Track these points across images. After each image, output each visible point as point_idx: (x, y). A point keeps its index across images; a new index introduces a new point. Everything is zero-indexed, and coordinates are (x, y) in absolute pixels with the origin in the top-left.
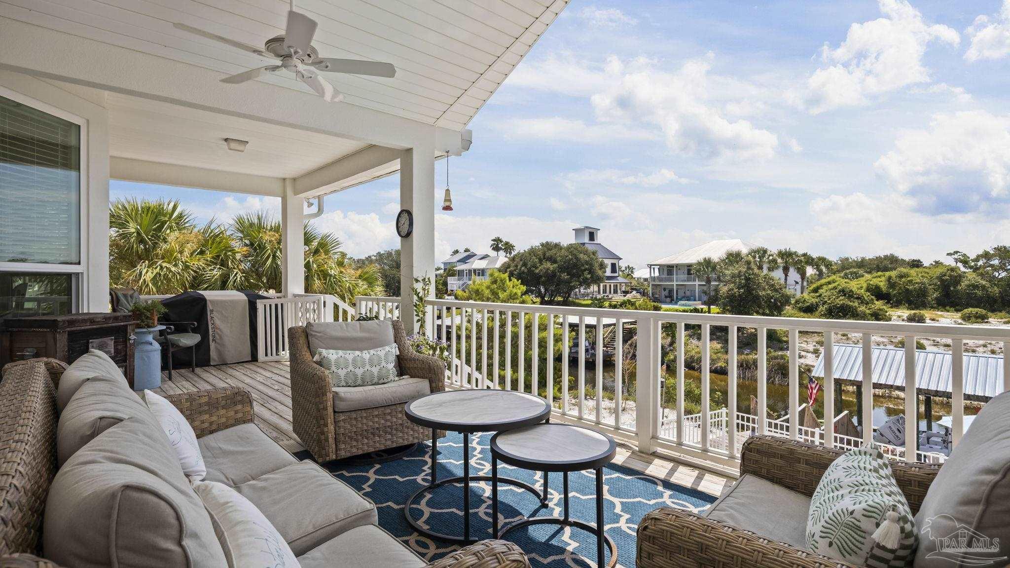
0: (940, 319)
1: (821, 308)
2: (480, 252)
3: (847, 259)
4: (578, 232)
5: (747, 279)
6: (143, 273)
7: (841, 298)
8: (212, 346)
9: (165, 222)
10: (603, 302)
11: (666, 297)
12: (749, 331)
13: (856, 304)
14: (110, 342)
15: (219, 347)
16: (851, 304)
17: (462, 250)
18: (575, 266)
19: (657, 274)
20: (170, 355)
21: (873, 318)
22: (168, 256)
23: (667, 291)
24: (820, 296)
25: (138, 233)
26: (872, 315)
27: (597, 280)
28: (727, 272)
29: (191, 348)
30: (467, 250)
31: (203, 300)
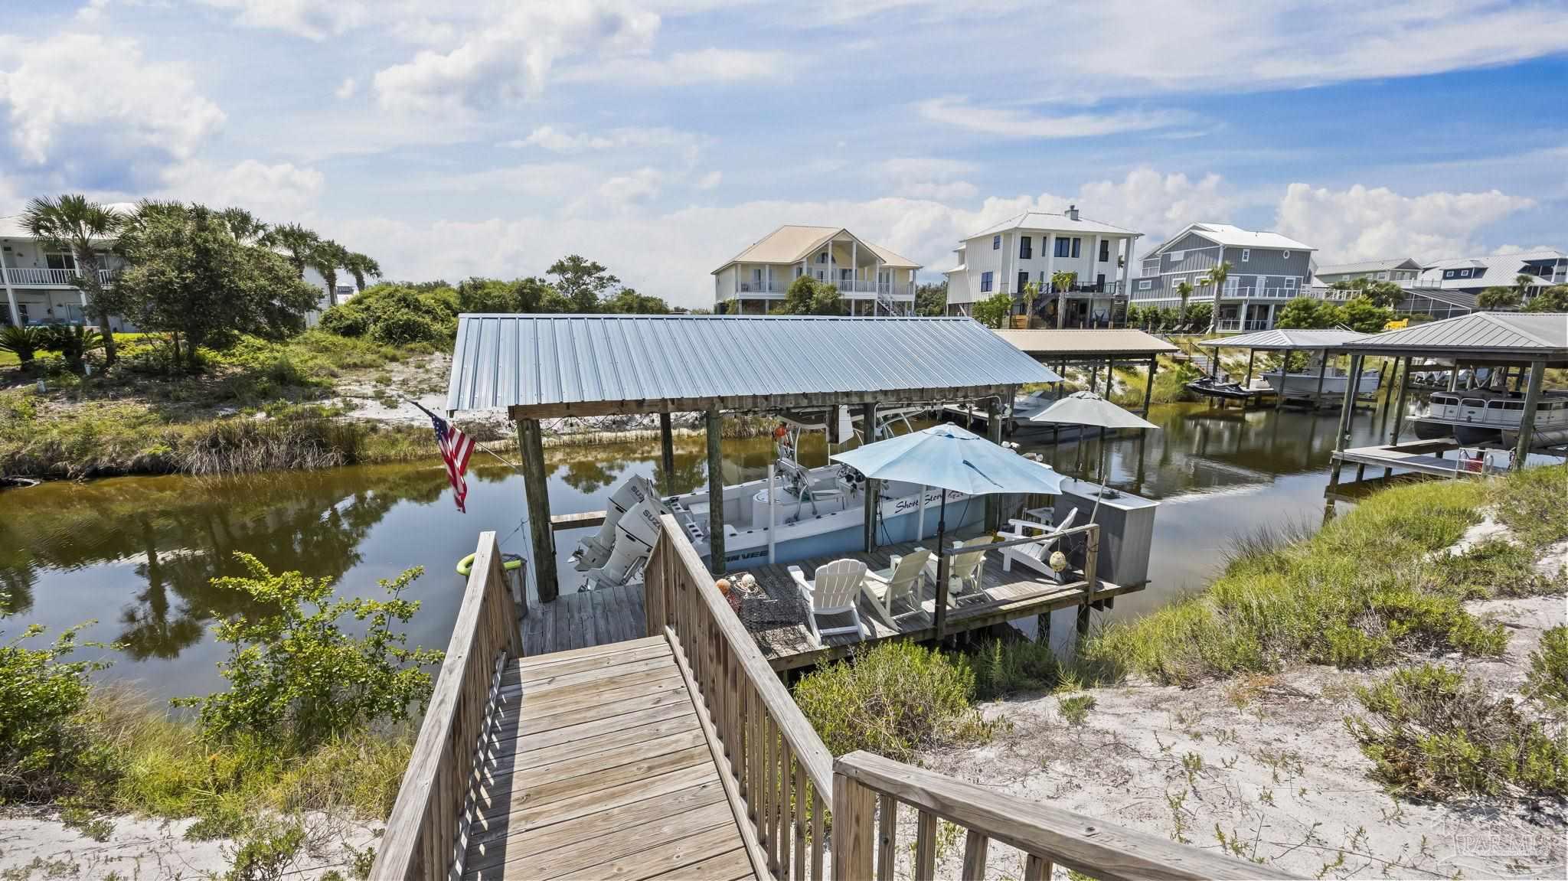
1: (372, 327)
5: (201, 251)
7: (402, 311)
12: (230, 371)
16: (421, 319)
24: (368, 309)
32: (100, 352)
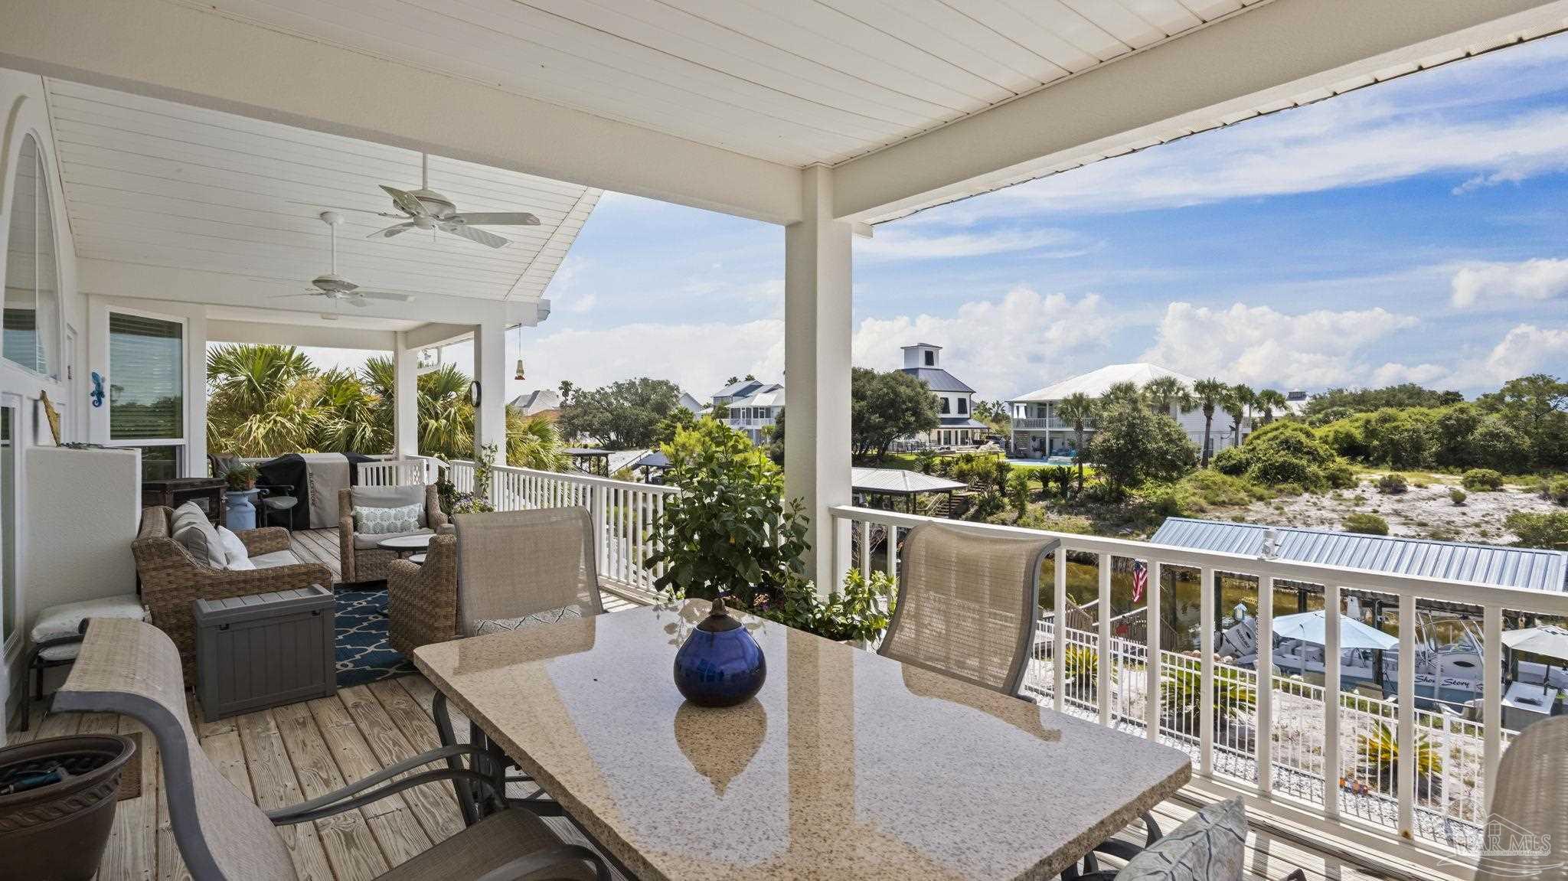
0: (1430, 486)
1: (1252, 467)
2: (768, 381)
3: (1341, 391)
4: (909, 351)
5: (1132, 426)
6: (254, 429)
7: (1282, 453)
8: (312, 509)
9: (282, 366)
10: (932, 458)
11: (1035, 450)
12: (1139, 502)
13: (1304, 462)
14: (206, 501)
15: (318, 510)
16: (1295, 461)
17: (741, 378)
18: (892, 404)
19: (1022, 415)
20: (266, 517)
21: (1330, 483)
22: (282, 408)
23: (1038, 441)
24: (1254, 449)
25: (250, 380)
26: (1328, 478)
27: (928, 425)
28: (1105, 414)
29: (287, 510)
30: (750, 378)
31: (300, 465)
32: (1076, 484)
